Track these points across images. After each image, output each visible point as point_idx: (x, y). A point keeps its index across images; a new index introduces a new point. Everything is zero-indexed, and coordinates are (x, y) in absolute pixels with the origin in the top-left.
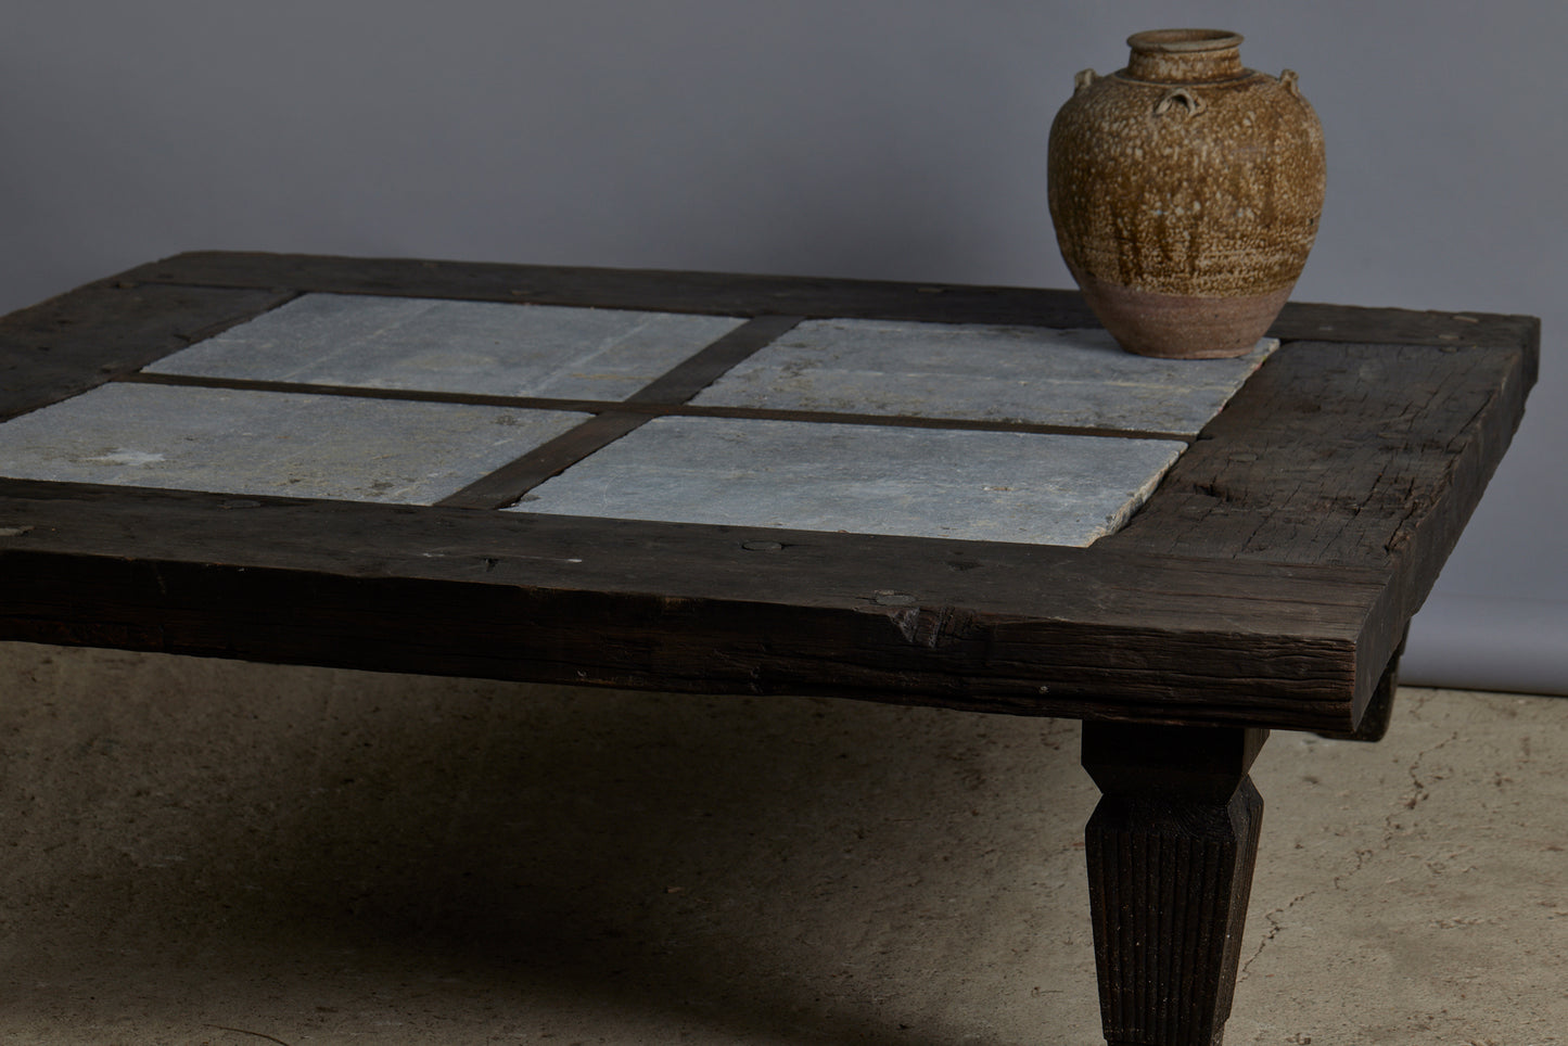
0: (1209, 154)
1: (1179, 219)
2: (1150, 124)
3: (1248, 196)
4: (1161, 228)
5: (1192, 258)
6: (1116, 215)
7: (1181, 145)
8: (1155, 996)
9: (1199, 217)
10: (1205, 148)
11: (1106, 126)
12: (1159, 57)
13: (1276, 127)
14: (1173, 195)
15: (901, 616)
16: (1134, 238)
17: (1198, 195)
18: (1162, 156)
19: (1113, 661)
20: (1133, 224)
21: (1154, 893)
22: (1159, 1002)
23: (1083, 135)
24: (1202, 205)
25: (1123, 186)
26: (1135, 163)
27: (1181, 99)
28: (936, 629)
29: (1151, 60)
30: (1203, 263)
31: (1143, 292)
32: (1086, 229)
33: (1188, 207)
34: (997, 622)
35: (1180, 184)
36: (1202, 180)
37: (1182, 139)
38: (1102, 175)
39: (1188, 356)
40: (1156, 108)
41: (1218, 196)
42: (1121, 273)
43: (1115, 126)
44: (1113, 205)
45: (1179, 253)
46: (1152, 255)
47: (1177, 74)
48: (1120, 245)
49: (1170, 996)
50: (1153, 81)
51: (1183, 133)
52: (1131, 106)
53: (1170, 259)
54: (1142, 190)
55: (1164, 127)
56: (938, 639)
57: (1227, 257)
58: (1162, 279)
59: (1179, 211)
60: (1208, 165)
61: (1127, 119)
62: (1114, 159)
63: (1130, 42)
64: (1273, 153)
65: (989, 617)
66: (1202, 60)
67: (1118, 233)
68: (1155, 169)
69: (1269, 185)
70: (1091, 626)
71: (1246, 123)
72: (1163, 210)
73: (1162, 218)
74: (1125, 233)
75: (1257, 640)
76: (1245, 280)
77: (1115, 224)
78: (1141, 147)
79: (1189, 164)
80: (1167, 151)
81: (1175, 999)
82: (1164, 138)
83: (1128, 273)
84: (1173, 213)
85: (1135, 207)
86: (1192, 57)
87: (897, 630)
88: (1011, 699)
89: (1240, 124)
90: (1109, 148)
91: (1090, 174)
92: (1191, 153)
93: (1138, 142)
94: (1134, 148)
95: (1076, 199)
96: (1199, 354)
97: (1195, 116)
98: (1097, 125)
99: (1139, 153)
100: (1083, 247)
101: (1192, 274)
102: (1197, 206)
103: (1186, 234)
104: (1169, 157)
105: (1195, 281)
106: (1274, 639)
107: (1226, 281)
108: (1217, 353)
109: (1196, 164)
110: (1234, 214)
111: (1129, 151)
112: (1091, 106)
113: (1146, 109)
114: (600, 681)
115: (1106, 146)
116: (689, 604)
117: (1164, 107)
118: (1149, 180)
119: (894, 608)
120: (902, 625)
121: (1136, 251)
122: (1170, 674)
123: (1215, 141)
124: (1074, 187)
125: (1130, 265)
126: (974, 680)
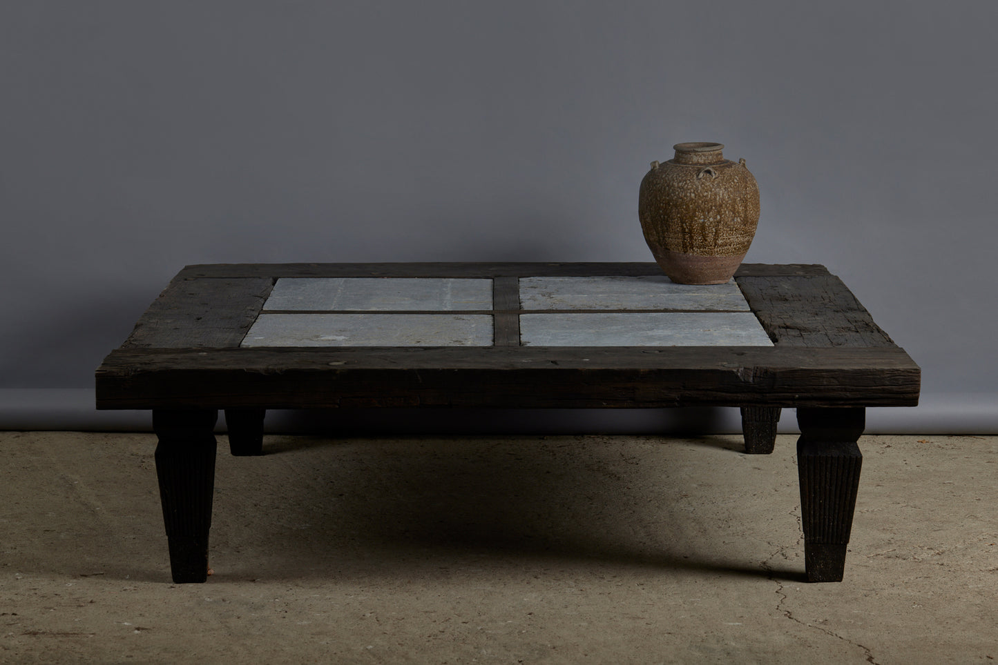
0: (723, 195)
1: (711, 223)
2: (697, 183)
3: (738, 212)
4: (703, 227)
5: (715, 240)
6: (682, 223)
7: (711, 191)
8: (827, 523)
9: (719, 222)
10: (721, 192)
11: (676, 184)
12: (692, 154)
13: (747, 183)
14: (708, 213)
15: (738, 371)
16: (690, 232)
17: (719, 212)
18: (704, 196)
19: (825, 383)
20: (691, 226)
21: (828, 480)
22: (829, 525)
23: (665, 189)
24: (721, 216)
25: (686, 210)
26: (692, 199)
27: (709, 172)
28: (752, 375)
29: (689, 156)
30: (720, 242)
31: (693, 255)
32: (667, 229)
33: (714, 218)
34: (778, 371)
35: (711, 208)
36: (721, 206)
37: (711, 189)
38: (676, 206)
39: (707, 283)
40: (698, 176)
41: (727, 212)
42: (683, 247)
43: (680, 184)
44: (681, 219)
45: (710, 238)
46: (698, 239)
47: (702, 162)
48: (684, 235)
49: (833, 522)
50: (691, 164)
51: (711, 186)
52: (686, 176)
53: (706, 240)
54: (695, 211)
55: (703, 184)
56: (753, 379)
57: (729, 239)
58: (702, 249)
59: (711, 220)
60: (723, 199)
61: (686, 181)
62: (681, 198)
63: (675, 147)
64: (747, 193)
65: (774, 369)
66: (711, 155)
67: (683, 230)
68: (700, 202)
69: (746, 207)
70: (816, 370)
71: (735, 181)
72: (704, 219)
73: (704, 222)
74: (687, 230)
75: (882, 371)
76: (735, 248)
77: (682, 226)
78: (694, 193)
79: (715, 199)
80: (705, 194)
81: (836, 523)
82: (703, 188)
83: (686, 247)
84: (709, 220)
85: (692, 218)
86: (707, 153)
87: (737, 377)
88: (784, 402)
89: (733, 181)
90: (679, 194)
91: (669, 205)
92: (715, 194)
93: (692, 190)
94: (690, 193)
95: (662, 216)
96: (712, 282)
97: (715, 178)
98: (671, 184)
99: (693, 195)
100: (664, 238)
101: (715, 246)
102: (719, 217)
103: (714, 229)
104: (706, 196)
105: (716, 250)
106: (888, 370)
107: (728, 249)
108: (720, 281)
109: (718, 199)
110: (733, 220)
111: (688, 194)
112: (666, 176)
113: (693, 176)
114: (613, 406)
115: (677, 193)
116: (651, 372)
117: (701, 175)
118: (698, 206)
119: (735, 368)
120: (739, 374)
121: (691, 238)
122: (848, 387)
123: (725, 189)
124: (661, 211)
125: (688, 244)
126: (768, 395)
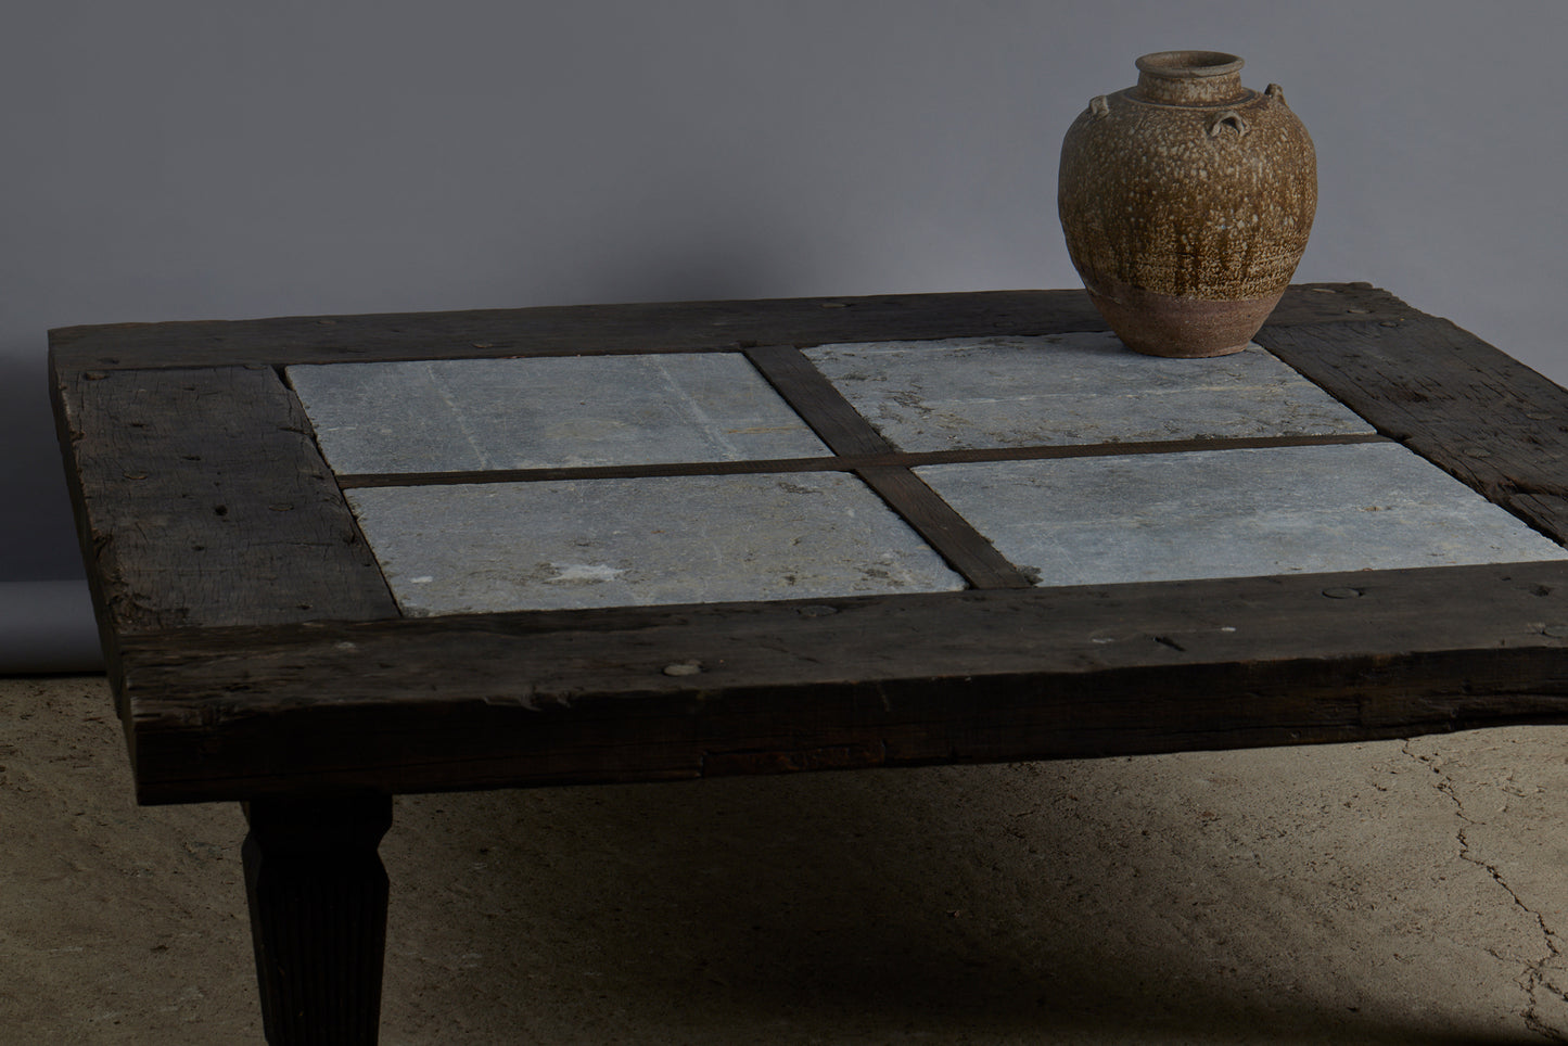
0: (1264, 170)
1: (1240, 232)
2: (1210, 147)
3: (1291, 206)
4: (1223, 241)
5: (1245, 266)
6: (1179, 233)
7: (1240, 164)
9: (1256, 229)
10: (1261, 164)
11: (1163, 150)
12: (1187, 82)
13: (1302, 141)
14: (1235, 212)
16: (1196, 252)
17: (1256, 209)
18: (1226, 176)
20: (1197, 238)
23: (1139, 160)
24: (1259, 218)
25: (1188, 205)
26: (1201, 183)
27: (1232, 122)
29: (1179, 86)
30: (1253, 270)
31: (1195, 301)
32: (1144, 247)
33: (1248, 220)
35: (1242, 198)
36: (1260, 194)
37: (1240, 159)
38: (1165, 197)
39: (1212, 354)
40: (1209, 131)
41: (1271, 207)
42: (1176, 284)
43: (1174, 150)
44: (1177, 224)
45: (1235, 264)
46: (1211, 265)
47: (1207, 97)
48: (1181, 259)
50: (1185, 105)
51: (1240, 152)
52: (1185, 131)
53: (1227, 269)
54: (1207, 207)
55: (1222, 148)
57: (1271, 262)
58: (1216, 287)
59: (1241, 225)
60: (1264, 180)
61: (1186, 143)
62: (1178, 181)
64: (1305, 164)
66: (1225, 82)
67: (1181, 251)
68: (1219, 188)
69: (1303, 194)
71: (1284, 138)
72: (1227, 225)
73: (1226, 232)
74: (1188, 248)
76: (1277, 280)
77: (1178, 241)
78: (1205, 168)
79: (1249, 180)
80: (1230, 171)
82: (1224, 159)
83: (1183, 284)
84: (1236, 227)
85: (1201, 223)
86: (1217, 80)
89: (1280, 139)
90: (1172, 172)
91: (1150, 195)
92: (1249, 171)
93: (1202, 164)
94: (1198, 169)
95: (1133, 220)
96: (1222, 351)
97: (1247, 134)
98: (1152, 149)
99: (1203, 174)
100: (1133, 264)
101: (1242, 280)
102: (1255, 219)
103: (1244, 245)
104: (1232, 175)
105: (1243, 287)
107: (1265, 283)
109: (1254, 180)
110: (1282, 222)
111: (1194, 173)
112: (1137, 132)
113: (1199, 132)
115: (1168, 170)
117: (1216, 130)
118: (1215, 198)
121: (1197, 264)
123: (1267, 157)
124: (1130, 209)
125: (1188, 277)
